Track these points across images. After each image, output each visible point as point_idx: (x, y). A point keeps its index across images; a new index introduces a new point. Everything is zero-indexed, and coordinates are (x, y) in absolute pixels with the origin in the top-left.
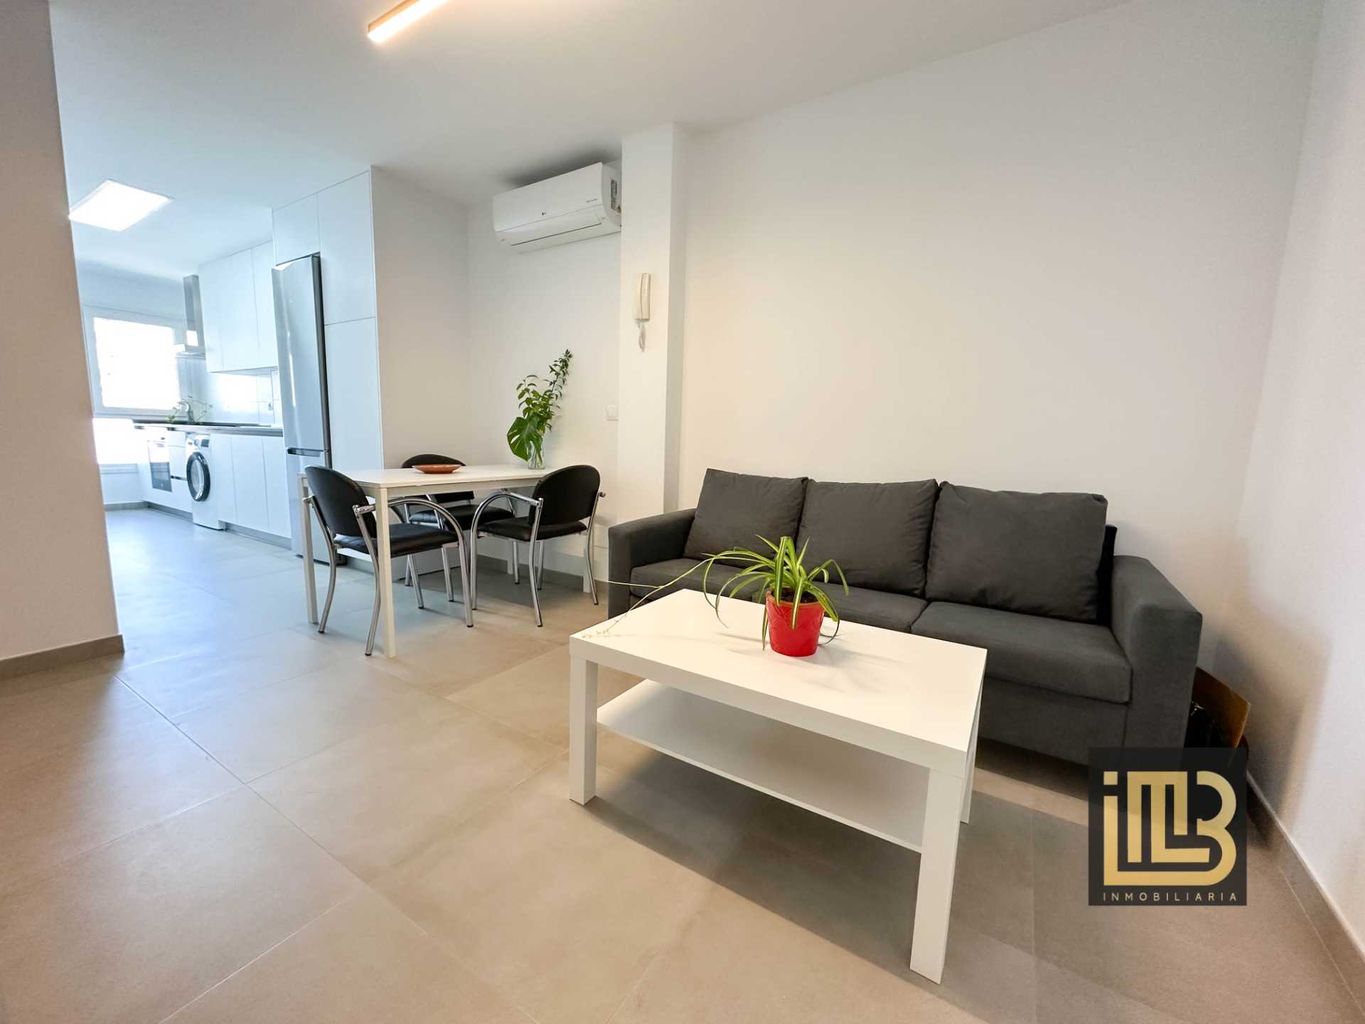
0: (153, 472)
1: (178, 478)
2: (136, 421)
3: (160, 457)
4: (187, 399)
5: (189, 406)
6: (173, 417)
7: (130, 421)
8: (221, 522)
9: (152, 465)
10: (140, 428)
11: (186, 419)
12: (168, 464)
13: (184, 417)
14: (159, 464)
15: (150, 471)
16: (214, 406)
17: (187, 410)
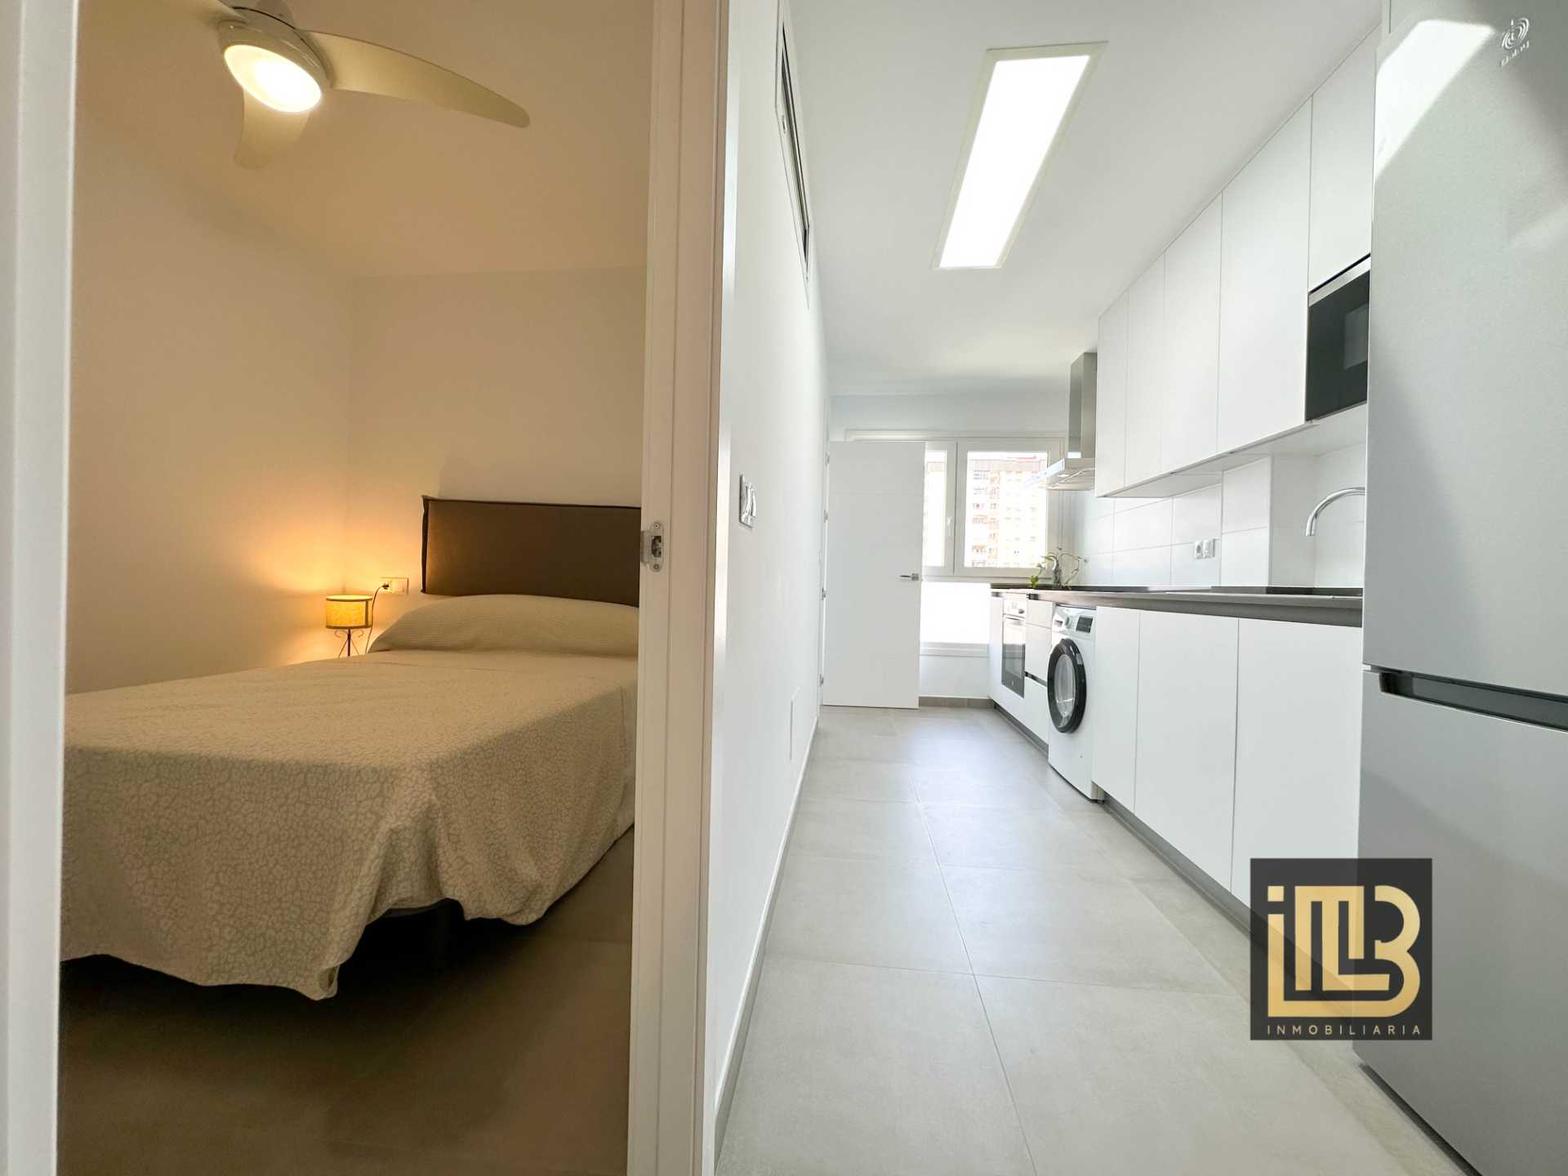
0: (1004, 658)
1: (1033, 678)
2: (994, 586)
3: (1015, 637)
4: (1056, 551)
5: (1057, 561)
6: (1037, 579)
7: (989, 585)
8: (1095, 787)
9: (1004, 647)
10: (997, 595)
11: (1051, 583)
12: (1024, 647)
13: (1050, 579)
14: (1013, 647)
15: (1001, 657)
16: (1089, 563)
17: (1054, 569)
